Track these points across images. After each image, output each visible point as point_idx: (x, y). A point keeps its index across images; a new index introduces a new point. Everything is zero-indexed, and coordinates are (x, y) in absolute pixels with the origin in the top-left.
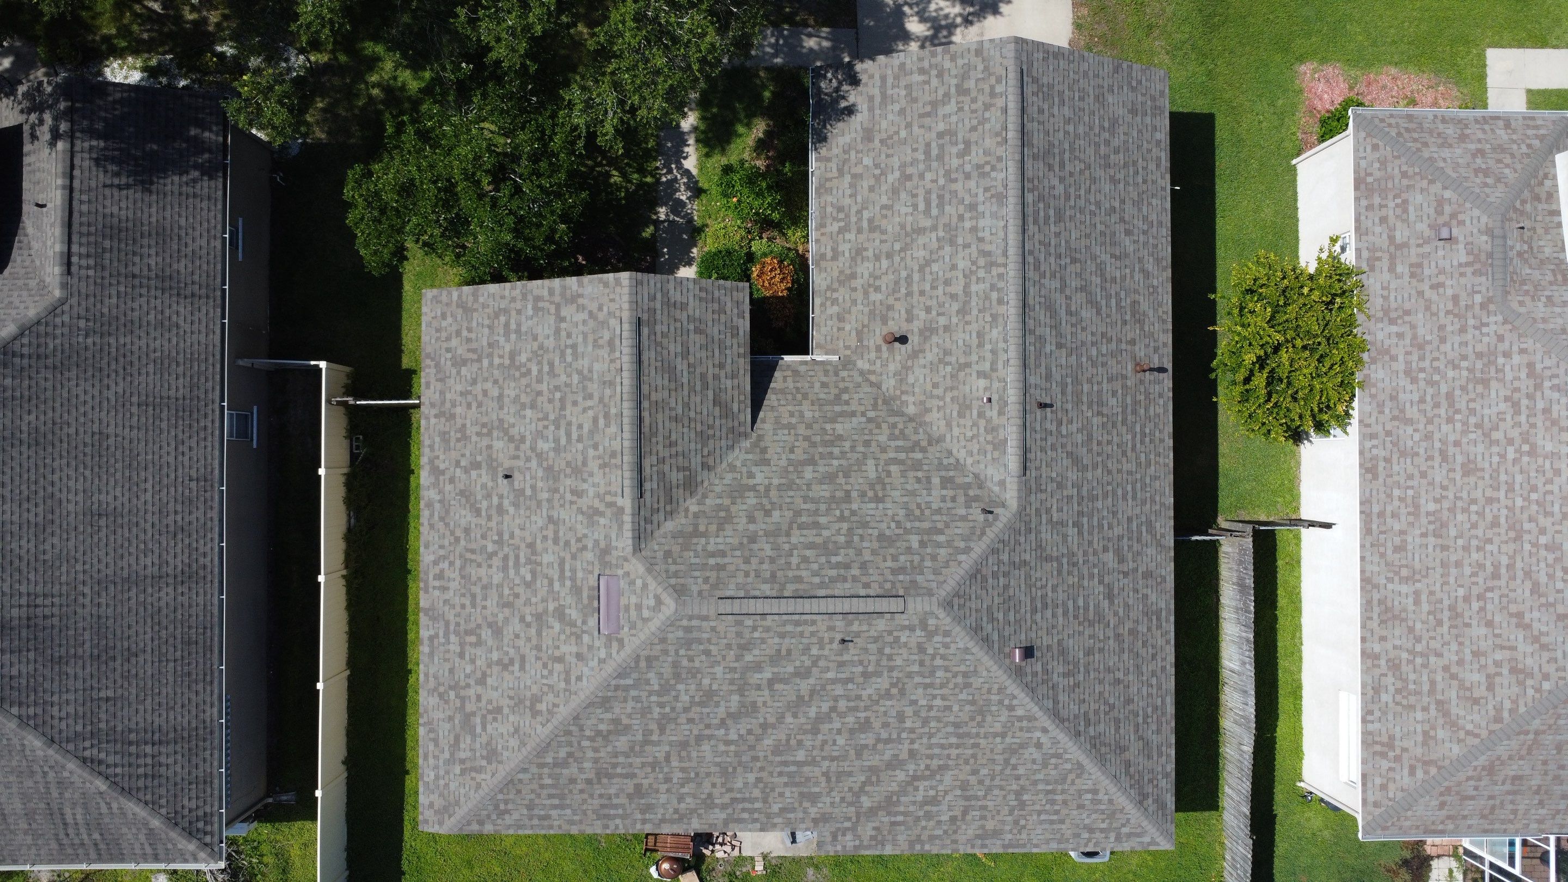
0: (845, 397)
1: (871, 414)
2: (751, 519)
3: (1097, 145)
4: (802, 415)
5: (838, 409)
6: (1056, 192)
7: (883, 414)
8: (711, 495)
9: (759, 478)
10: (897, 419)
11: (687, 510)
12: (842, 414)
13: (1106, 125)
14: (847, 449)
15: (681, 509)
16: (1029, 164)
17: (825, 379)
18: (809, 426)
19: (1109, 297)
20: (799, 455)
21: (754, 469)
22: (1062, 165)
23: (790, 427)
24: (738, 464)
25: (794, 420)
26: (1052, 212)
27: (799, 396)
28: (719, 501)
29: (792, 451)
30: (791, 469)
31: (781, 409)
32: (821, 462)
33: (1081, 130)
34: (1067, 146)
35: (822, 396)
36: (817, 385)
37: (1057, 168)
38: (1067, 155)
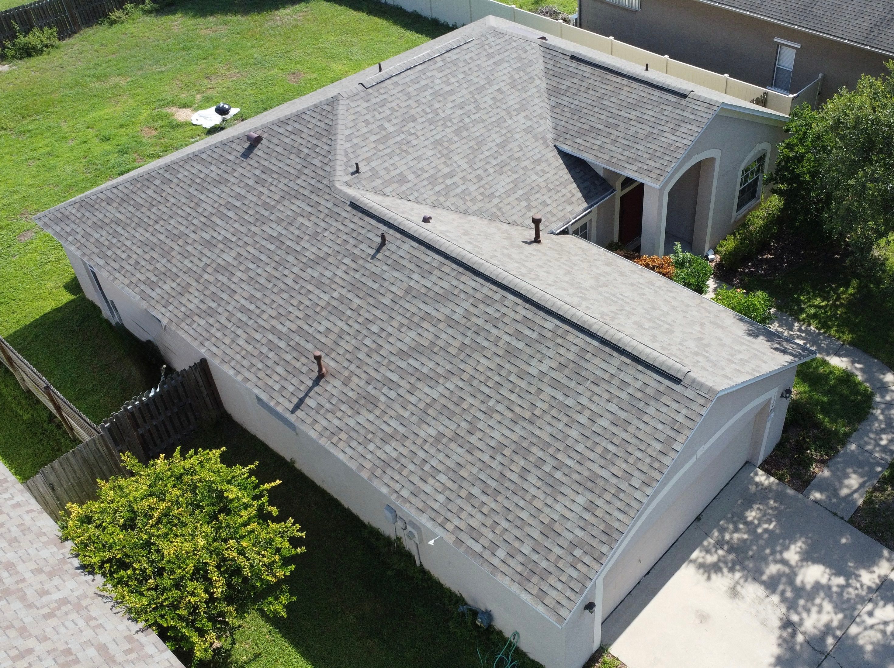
0: (524, 204)
1: (496, 201)
2: (499, 90)
3: (545, 446)
4: (536, 174)
5: (520, 192)
6: (534, 362)
7: (488, 206)
8: (537, 95)
9: (521, 118)
10: (475, 208)
11: (540, 79)
12: (513, 190)
13: (558, 475)
14: (488, 167)
15: (544, 79)
16: (580, 339)
17: (549, 209)
18: (525, 168)
19: (403, 374)
20: (513, 145)
21: (529, 123)
22: (555, 384)
23: (537, 162)
24: (542, 122)
25: (539, 168)
26: (520, 345)
27: (551, 186)
28: (529, 94)
29: (519, 146)
30: (509, 135)
31: (554, 172)
32: (496, 149)
33: (574, 433)
34: (569, 402)
35: (538, 196)
36: (549, 201)
37: (554, 374)
38: (560, 396)
